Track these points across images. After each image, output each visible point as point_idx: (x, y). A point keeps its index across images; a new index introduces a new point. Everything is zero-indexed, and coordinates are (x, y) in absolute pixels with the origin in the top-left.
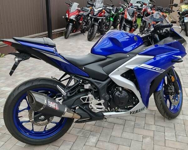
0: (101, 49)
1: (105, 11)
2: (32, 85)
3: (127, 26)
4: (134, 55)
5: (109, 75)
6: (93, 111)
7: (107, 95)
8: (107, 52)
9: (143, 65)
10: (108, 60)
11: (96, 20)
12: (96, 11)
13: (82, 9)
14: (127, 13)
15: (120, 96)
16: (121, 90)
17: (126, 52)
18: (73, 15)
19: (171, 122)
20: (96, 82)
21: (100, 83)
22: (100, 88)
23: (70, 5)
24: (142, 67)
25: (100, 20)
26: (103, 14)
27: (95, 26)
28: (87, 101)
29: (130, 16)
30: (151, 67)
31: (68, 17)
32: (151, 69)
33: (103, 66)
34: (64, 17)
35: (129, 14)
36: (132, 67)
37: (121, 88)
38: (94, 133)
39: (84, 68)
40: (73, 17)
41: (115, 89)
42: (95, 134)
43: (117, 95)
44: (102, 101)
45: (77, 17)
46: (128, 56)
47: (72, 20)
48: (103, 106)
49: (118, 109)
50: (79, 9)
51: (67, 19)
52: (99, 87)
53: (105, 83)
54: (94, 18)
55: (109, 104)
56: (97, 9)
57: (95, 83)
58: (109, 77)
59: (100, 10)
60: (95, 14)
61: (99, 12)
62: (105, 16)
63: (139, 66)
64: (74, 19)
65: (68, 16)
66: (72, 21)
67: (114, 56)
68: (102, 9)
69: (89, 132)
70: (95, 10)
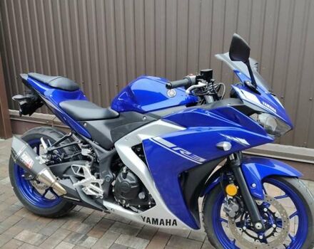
6: (84, 192)
8: (121, 107)
9: (157, 138)
16: (125, 171)
20: (97, 149)
21: (103, 153)
24: (156, 141)
28: (79, 173)
30: (171, 145)
32: (171, 148)
39: (86, 124)
46: (145, 118)
48: (100, 189)
52: (100, 157)
58: (114, 147)
63: (151, 138)
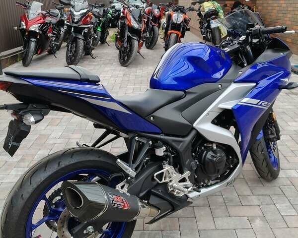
0: (175, 79)
1: (92, 16)
2: (59, 168)
3: (134, 37)
4: (228, 84)
5: (194, 125)
6: (177, 195)
7: (192, 161)
8: (184, 83)
9: (245, 100)
10: (189, 97)
11: (79, 30)
12: (77, 15)
13: (49, 13)
14: (131, 17)
15: (215, 159)
16: (215, 148)
17: (216, 81)
18: (34, 23)
19: (273, 185)
20: (173, 141)
21: (181, 142)
22: (181, 150)
23: (26, 6)
24: (245, 103)
25: (86, 31)
26: (88, 19)
27: (78, 40)
28: (165, 180)
29: (136, 21)
30: (255, 101)
31: (25, 27)
32: (257, 104)
33: (181, 109)
34: (16, 28)
35: (135, 19)
36: (229, 105)
37: (214, 145)
38: (168, 231)
39: (152, 118)
40: (34, 28)
41: (203, 148)
42: (171, 233)
43: (210, 158)
44: (187, 174)
45: (43, 26)
46: (220, 86)
47: (34, 32)
48: (188, 183)
49: (209, 181)
50: (44, 12)
51: (23, 31)
52: (181, 148)
53: (188, 139)
54: (75, 28)
55: (196, 177)
56: (79, 11)
57: (174, 144)
58: (193, 128)
59: (83, 14)
60: (76, 21)
61: (82, 17)
62: (92, 23)
63: (240, 102)
64: (38, 31)
65: (26, 25)
66: (33, 34)
67: (198, 89)
68: (87, 12)
69: (158, 233)
70: (75, 13)
